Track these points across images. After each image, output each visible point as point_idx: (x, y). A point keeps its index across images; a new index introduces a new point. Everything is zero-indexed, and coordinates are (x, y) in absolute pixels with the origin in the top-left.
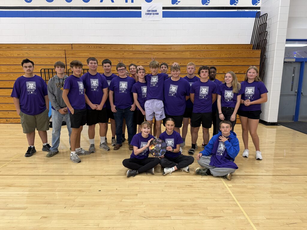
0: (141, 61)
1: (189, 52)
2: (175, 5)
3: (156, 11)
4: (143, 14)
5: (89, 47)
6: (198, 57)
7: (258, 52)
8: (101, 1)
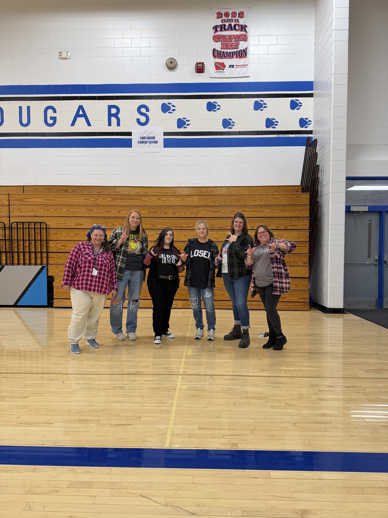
0: (125, 210)
1: (198, 197)
2: (182, 130)
3: (154, 138)
4: (134, 143)
5: (50, 190)
6: (212, 204)
7: (306, 197)
8: (73, 124)
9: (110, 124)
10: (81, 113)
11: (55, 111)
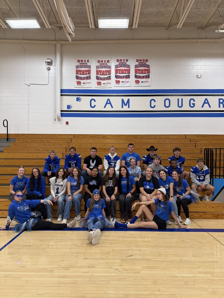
8: (202, 107)
9: (219, 107)
10: (206, 102)
11: (194, 101)
